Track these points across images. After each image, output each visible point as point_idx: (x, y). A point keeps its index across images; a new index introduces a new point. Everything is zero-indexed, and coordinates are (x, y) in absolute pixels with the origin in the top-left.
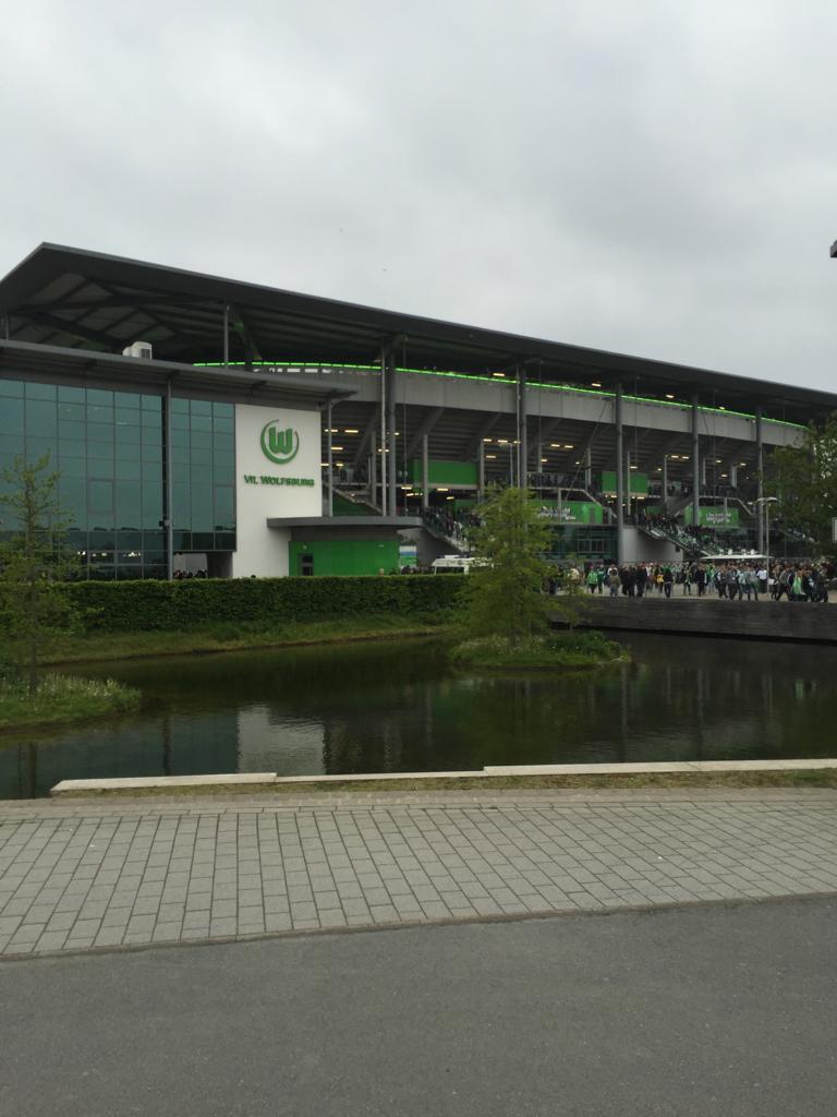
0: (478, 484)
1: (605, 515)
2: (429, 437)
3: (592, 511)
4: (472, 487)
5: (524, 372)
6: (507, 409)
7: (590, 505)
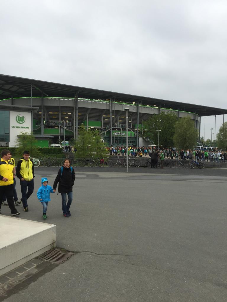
0: (102, 126)
1: (135, 134)
2: (89, 115)
3: (131, 134)
4: (100, 127)
5: (112, 99)
6: (108, 109)
7: (131, 132)
